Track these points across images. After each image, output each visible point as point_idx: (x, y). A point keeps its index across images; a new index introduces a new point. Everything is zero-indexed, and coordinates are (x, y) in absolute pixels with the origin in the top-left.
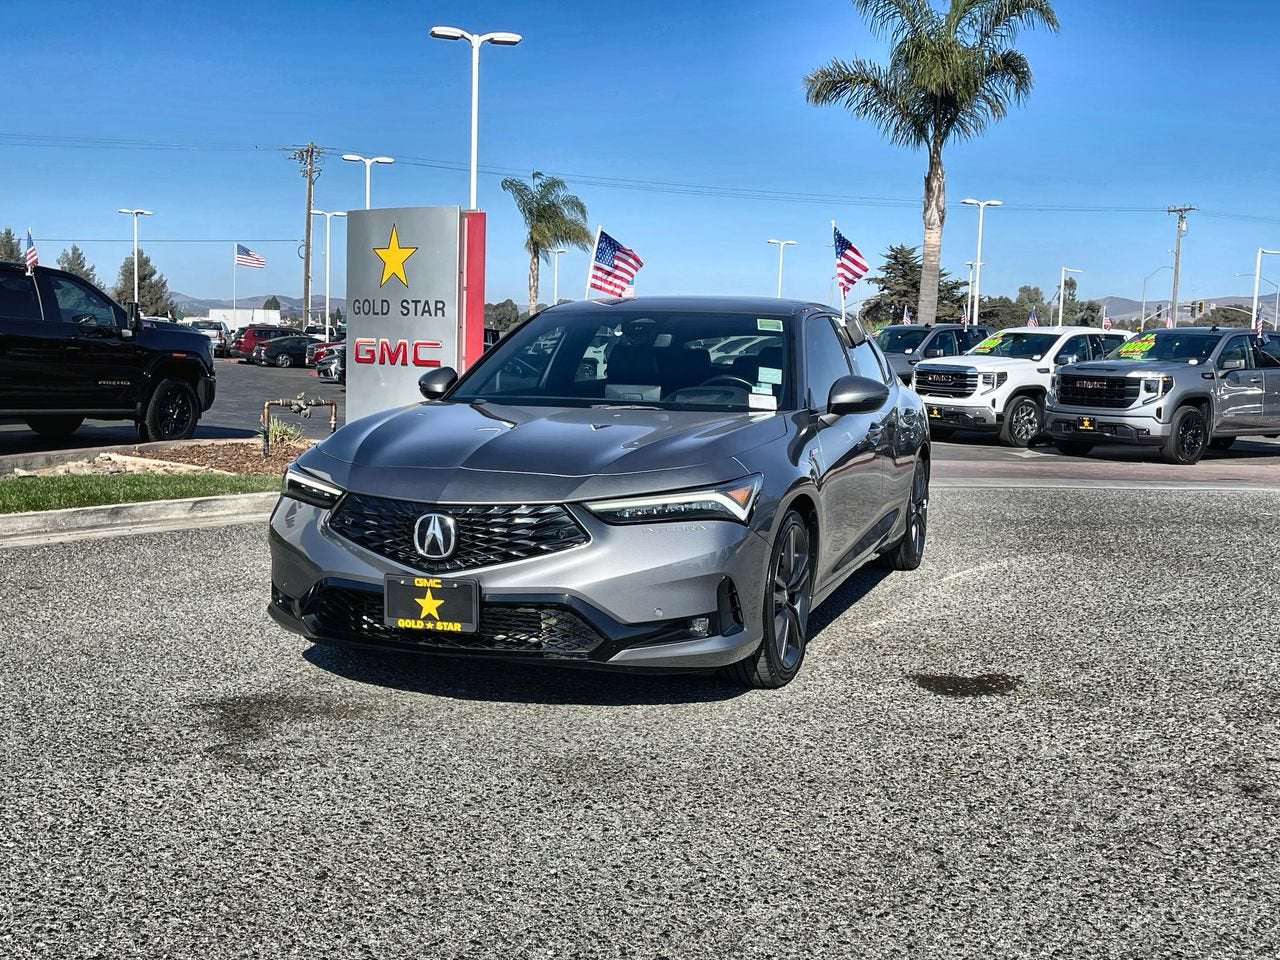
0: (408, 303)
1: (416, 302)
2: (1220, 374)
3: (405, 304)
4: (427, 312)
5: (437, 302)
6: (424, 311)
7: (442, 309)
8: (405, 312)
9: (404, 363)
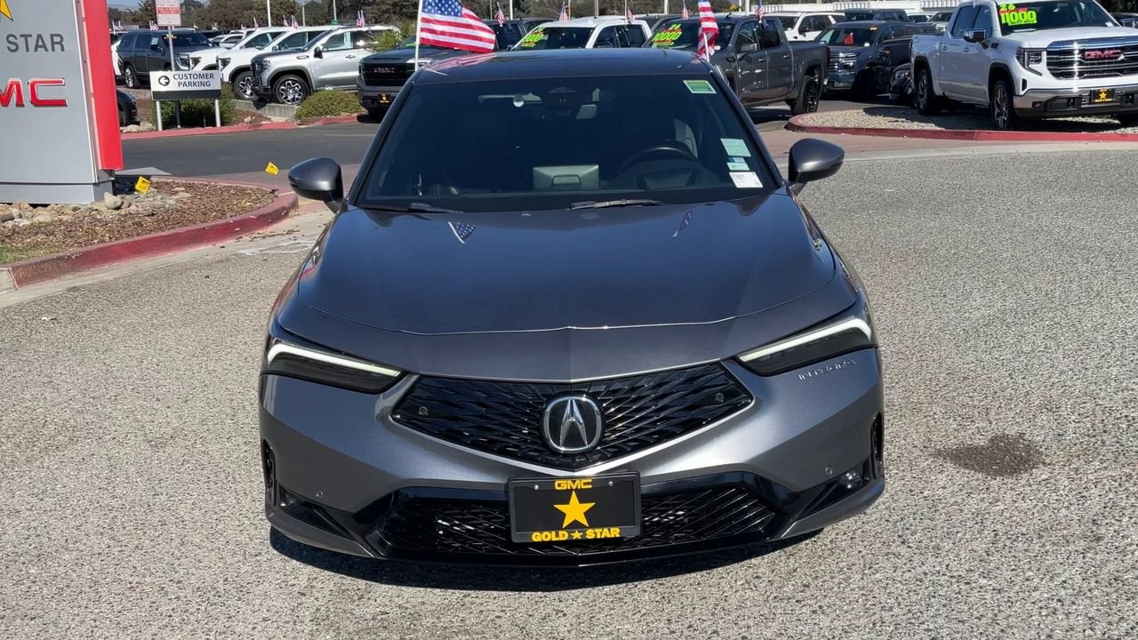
0: (16, 39)
1: (26, 37)
2: (739, 56)
3: (11, 39)
4: (41, 46)
5: (52, 36)
6: (37, 47)
7: (60, 43)
8: (13, 47)
9: (20, 103)
